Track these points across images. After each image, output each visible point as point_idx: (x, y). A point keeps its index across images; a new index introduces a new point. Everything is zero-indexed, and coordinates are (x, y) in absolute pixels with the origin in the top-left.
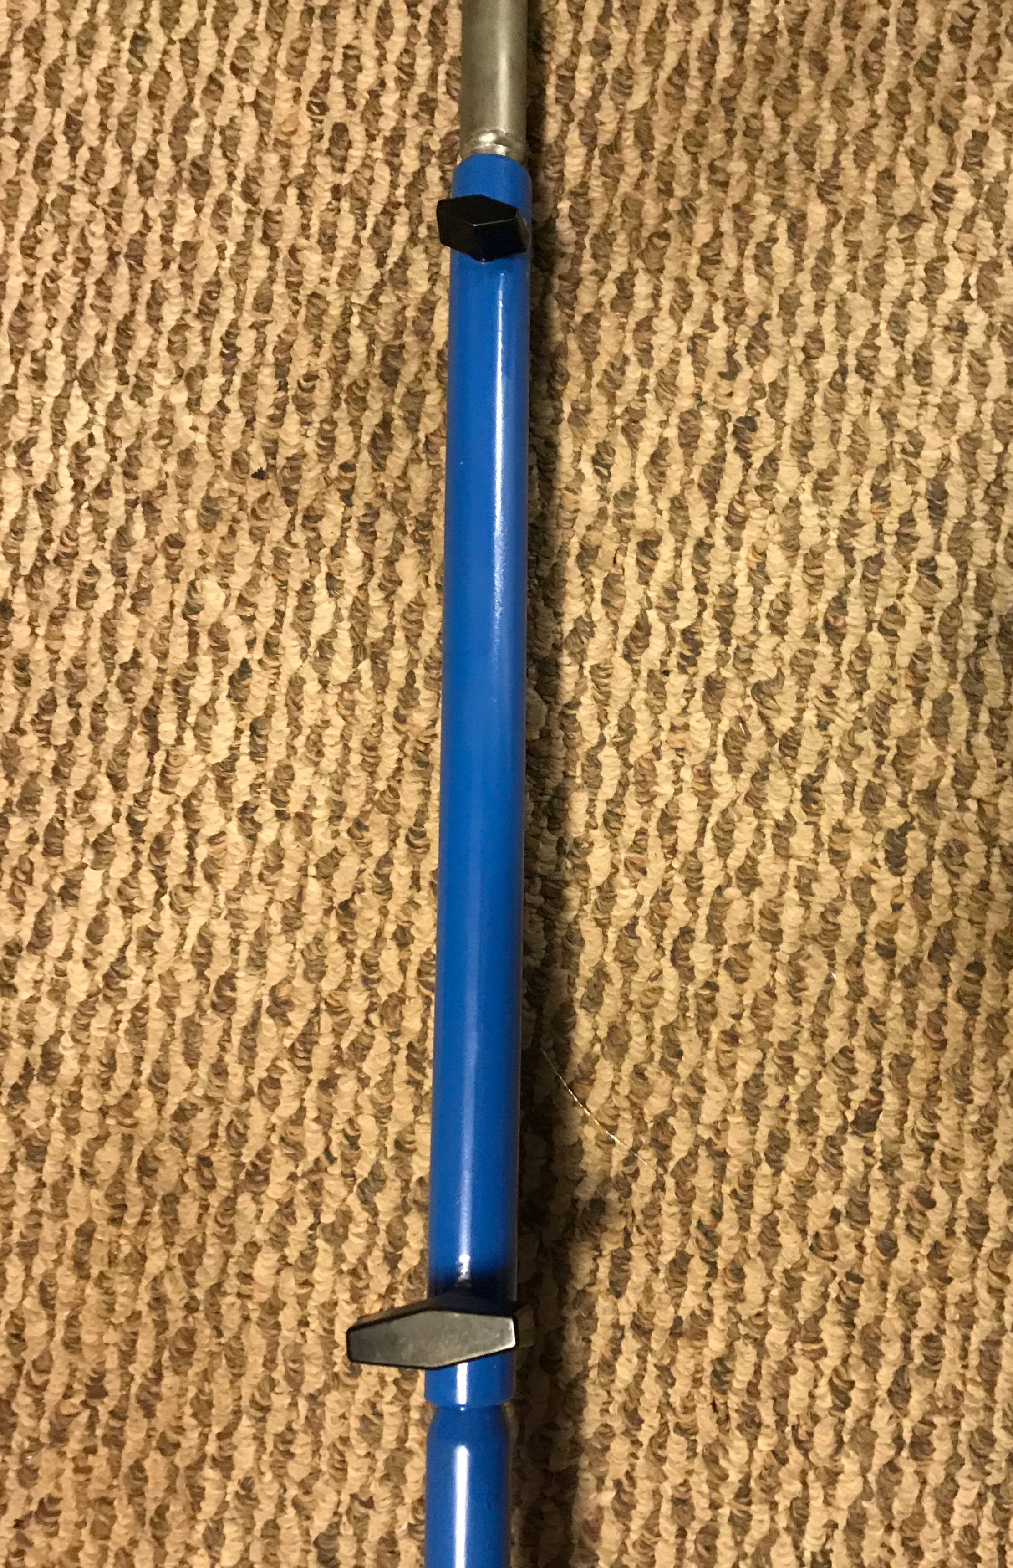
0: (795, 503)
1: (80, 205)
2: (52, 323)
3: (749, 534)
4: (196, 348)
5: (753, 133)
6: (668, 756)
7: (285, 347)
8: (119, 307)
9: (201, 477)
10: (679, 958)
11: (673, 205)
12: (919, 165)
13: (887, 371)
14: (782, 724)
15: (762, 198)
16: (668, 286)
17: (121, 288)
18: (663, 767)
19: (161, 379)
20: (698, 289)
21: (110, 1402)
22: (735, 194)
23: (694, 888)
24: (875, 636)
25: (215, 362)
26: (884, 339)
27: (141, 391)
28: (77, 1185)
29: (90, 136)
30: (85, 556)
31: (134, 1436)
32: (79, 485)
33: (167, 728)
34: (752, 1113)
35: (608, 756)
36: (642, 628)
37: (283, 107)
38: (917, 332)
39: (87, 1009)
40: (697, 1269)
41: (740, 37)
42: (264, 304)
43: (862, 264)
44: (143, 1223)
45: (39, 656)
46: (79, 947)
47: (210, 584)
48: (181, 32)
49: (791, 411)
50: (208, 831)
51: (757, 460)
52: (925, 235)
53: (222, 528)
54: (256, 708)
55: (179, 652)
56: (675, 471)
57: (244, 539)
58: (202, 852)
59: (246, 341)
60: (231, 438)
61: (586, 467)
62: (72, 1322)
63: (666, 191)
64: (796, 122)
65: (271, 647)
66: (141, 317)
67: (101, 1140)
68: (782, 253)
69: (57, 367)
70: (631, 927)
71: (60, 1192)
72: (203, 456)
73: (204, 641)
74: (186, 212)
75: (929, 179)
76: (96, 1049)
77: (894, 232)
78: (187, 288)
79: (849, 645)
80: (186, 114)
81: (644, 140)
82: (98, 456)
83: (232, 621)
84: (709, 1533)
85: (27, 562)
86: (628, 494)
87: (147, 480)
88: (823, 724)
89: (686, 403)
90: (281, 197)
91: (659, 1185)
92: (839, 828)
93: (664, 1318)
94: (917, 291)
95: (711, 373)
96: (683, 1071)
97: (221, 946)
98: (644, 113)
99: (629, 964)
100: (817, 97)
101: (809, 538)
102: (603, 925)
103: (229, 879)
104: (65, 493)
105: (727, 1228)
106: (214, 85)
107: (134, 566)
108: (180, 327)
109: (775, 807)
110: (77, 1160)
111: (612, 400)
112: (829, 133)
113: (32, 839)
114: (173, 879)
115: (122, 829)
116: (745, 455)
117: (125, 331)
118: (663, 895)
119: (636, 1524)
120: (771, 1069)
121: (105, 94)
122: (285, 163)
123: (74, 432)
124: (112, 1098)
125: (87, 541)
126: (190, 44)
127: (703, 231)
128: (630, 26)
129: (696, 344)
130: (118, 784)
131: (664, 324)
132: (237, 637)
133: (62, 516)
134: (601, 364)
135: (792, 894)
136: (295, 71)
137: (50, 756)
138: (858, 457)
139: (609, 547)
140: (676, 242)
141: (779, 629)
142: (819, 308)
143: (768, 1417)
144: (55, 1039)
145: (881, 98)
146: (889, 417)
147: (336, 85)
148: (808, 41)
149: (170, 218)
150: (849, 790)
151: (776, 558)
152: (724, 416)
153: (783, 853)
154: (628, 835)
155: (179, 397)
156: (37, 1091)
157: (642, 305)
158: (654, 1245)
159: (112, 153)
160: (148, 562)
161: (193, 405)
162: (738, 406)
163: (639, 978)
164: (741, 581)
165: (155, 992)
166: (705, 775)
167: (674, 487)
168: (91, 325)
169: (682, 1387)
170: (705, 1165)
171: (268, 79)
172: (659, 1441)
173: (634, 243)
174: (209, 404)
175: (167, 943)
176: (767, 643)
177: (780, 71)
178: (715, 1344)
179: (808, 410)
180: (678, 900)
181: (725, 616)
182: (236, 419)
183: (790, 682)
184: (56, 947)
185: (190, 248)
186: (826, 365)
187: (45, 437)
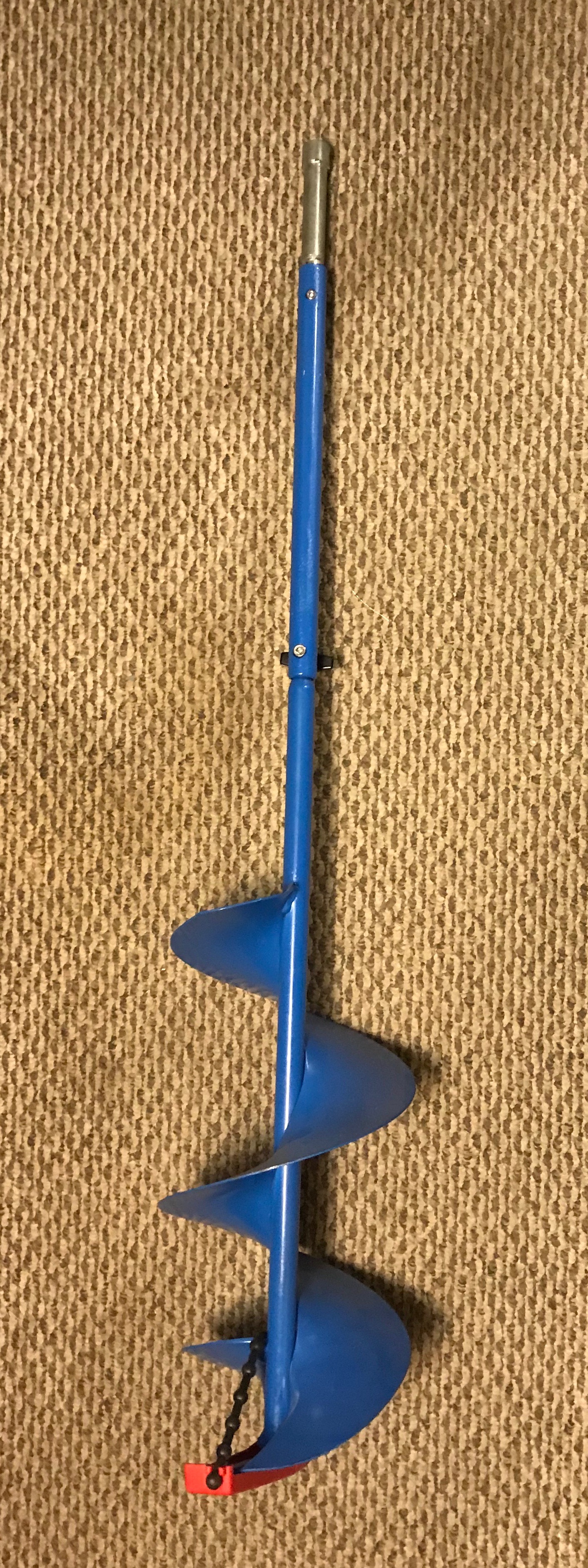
0: (418, 379)
1: (150, 294)
2: (144, 337)
3: (403, 391)
4: (198, 341)
5: (393, 244)
6: (381, 474)
7: (231, 339)
8: (168, 329)
9: (205, 390)
10: (390, 545)
11: (366, 274)
12: (453, 252)
13: (447, 328)
14: (421, 458)
15: (398, 269)
16: (367, 305)
17: (168, 322)
18: (380, 478)
19: (186, 355)
20: (377, 304)
21: (207, 719)
22: (388, 268)
23: (394, 521)
24: (451, 424)
25: (205, 346)
26: (445, 317)
27: (179, 359)
28: (188, 646)
29: (151, 268)
30: (166, 422)
31: (217, 729)
32: (160, 396)
33: (202, 481)
34: (421, 597)
35: (360, 476)
36: (368, 429)
37: (221, 250)
38: (457, 313)
39: (184, 584)
40: (406, 652)
41: (385, 210)
42: (221, 323)
43: (435, 290)
44: (212, 656)
45: (153, 459)
46: (179, 562)
47: (212, 428)
48: (181, 225)
49: (415, 346)
50: (221, 517)
51: (404, 364)
52: (457, 276)
53: (214, 407)
54: (233, 471)
55: (203, 454)
56: (375, 371)
57: (222, 410)
58: (219, 524)
59: (216, 338)
60: (214, 374)
61: (343, 373)
62: (190, 693)
63: (363, 269)
64: (408, 240)
65: (236, 448)
66: (176, 332)
67: (195, 629)
68: (407, 288)
69: (148, 353)
70: (373, 537)
71: (181, 649)
72: (205, 382)
73: (212, 449)
74: (189, 292)
75: (457, 256)
76: (190, 598)
77: (446, 277)
78: (192, 320)
79: (442, 428)
80: (186, 256)
81: (353, 252)
82: (166, 386)
83: (221, 440)
84: (417, 741)
85: (145, 427)
86: (359, 381)
87: (185, 392)
88: (435, 457)
89: (376, 346)
90: (223, 283)
91: (390, 626)
92: (444, 494)
93: (396, 671)
94: (456, 298)
95: (385, 334)
96: (396, 584)
97: (230, 557)
98: (352, 241)
99: (374, 550)
100: (414, 229)
101: (425, 391)
102: (363, 537)
103: (230, 533)
104: (156, 400)
105: (415, 637)
106: (195, 244)
107: (184, 424)
108: (192, 335)
109: (421, 488)
110: (186, 638)
111: (350, 348)
112: (420, 243)
113: (158, 526)
114: (210, 536)
115: (190, 519)
116: (399, 363)
117: (171, 338)
118: (384, 523)
119: (392, 741)
120: (426, 581)
121: (155, 251)
122: (224, 271)
123: (157, 377)
124: (196, 614)
125: (166, 417)
126: (184, 231)
127: (377, 283)
128: (345, 209)
129: (378, 325)
130: (187, 503)
131: (366, 318)
132: (224, 446)
133: (156, 408)
134: (345, 335)
135: (429, 519)
136: (224, 237)
137: (161, 495)
138: (440, 360)
139: (354, 400)
140: (368, 288)
141: (416, 425)
142: (421, 307)
143: (434, 700)
144: (174, 596)
145: (437, 228)
146: (449, 345)
147: (240, 240)
148: (410, 209)
149: (183, 294)
150: (446, 480)
151: (413, 399)
152: (390, 350)
153: (425, 504)
154: (369, 503)
155: (194, 360)
156: (170, 614)
157: (358, 313)
158: (390, 646)
159: (160, 273)
160: (189, 422)
161: (199, 363)
162: (395, 345)
163: (378, 555)
164: (402, 409)
165: (208, 576)
166: (395, 479)
167: (375, 377)
168: (159, 337)
169: (404, 694)
170: (406, 617)
171: (215, 240)
172: (397, 712)
173: (353, 288)
174: (205, 362)
175: (210, 558)
176: (413, 430)
177: (400, 221)
178: (414, 678)
179: (420, 346)
180: (389, 525)
181: (397, 422)
182: (215, 367)
183: (422, 443)
184: (171, 563)
185: (192, 305)
186: (425, 328)
187: (146, 379)
